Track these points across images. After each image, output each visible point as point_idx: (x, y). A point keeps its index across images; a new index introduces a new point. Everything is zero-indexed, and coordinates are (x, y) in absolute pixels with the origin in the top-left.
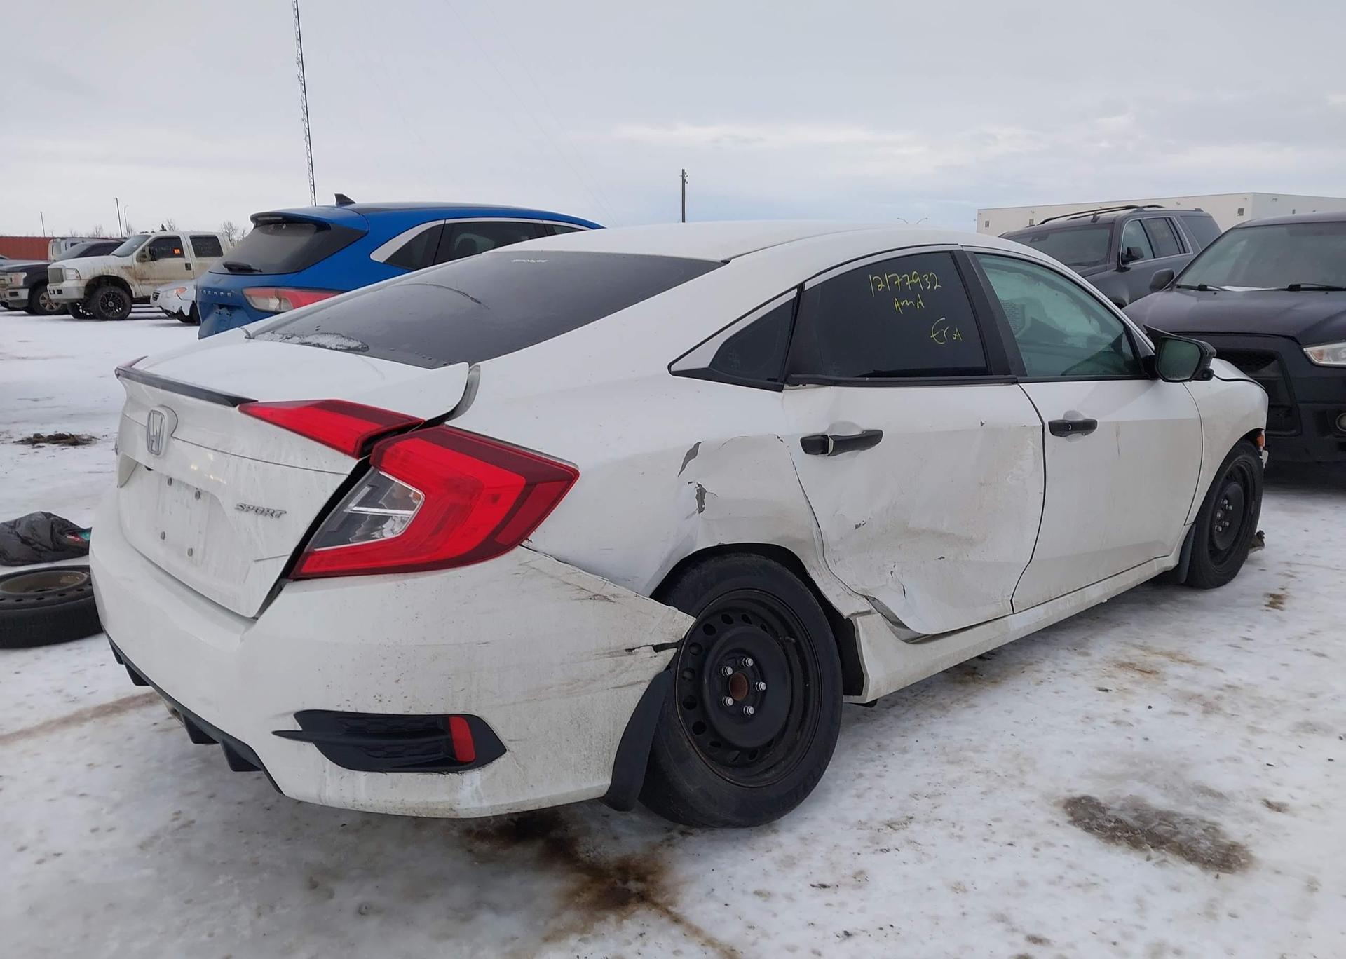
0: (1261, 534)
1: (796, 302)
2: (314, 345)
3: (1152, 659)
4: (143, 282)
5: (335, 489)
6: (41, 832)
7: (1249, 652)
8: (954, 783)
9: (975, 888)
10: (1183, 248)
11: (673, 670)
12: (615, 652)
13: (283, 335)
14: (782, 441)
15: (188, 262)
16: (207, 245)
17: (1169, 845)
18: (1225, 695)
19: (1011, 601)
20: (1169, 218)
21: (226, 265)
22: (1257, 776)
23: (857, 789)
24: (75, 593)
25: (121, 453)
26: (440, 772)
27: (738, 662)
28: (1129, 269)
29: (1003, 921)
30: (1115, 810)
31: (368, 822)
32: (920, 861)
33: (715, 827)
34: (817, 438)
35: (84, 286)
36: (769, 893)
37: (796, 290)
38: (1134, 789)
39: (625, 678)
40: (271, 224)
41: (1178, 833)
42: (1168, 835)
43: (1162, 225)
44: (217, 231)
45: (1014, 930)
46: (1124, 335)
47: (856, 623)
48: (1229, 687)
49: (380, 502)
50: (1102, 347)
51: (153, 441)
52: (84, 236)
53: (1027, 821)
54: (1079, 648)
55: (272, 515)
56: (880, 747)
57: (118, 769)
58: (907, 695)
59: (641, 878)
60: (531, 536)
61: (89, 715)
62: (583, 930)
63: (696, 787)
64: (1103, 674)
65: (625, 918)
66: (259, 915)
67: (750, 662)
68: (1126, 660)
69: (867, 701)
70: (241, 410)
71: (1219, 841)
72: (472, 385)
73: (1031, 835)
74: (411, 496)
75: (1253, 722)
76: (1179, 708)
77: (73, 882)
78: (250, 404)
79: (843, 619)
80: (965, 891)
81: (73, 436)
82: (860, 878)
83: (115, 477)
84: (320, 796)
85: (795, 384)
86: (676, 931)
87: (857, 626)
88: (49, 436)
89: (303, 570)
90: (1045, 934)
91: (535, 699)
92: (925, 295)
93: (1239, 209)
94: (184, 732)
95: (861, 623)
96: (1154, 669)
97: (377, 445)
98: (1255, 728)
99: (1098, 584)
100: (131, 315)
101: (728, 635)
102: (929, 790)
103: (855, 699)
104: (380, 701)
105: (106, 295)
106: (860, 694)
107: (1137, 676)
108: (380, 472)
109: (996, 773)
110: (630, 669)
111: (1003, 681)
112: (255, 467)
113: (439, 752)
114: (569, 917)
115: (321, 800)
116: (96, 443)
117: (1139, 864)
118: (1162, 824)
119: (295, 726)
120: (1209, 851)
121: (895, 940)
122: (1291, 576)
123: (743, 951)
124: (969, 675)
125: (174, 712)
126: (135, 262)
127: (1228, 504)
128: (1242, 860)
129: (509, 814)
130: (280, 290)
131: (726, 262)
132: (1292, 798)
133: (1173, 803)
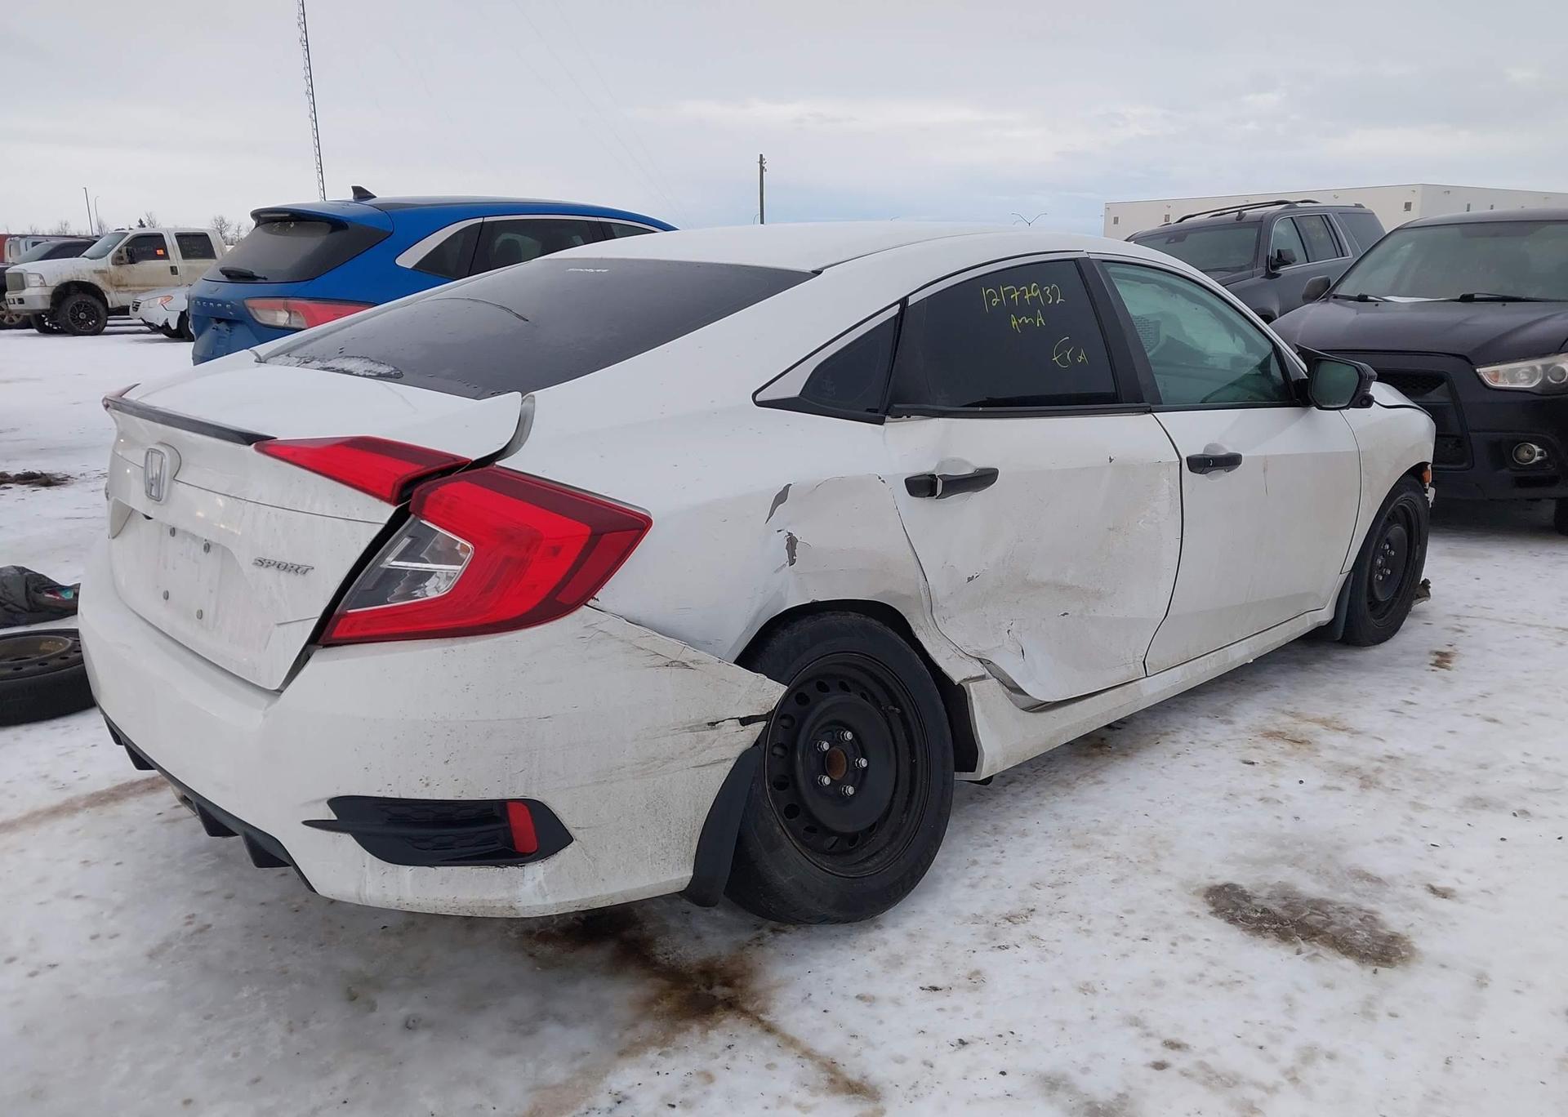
0: (1426, 584)
1: (899, 319)
2: (338, 371)
3: (1304, 727)
4: (121, 289)
5: (370, 541)
6: (32, 940)
7: (1412, 718)
8: (1080, 871)
9: (1106, 989)
10: (1342, 251)
11: (762, 746)
12: (696, 726)
13: (301, 358)
14: (883, 481)
15: (173, 265)
16: (196, 245)
17: (1321, 936)
18: (1385, 766)
19: (1144, 662)
20: (1326, 216)
21: (223, 272)
22: (1421, 859)
23: (970, 878)
24: (57, 662)
25: (113, 498)
26: (497, 866)
27: (836, 736)
28: (1280, 275)
29: (1137, 1025)
30: (1262, 898)
31: (413, 924)
32: (1043, 959)
33: (811, 924)
34: (923, 478)
35: (50, 293)
36: (874, 998)
37: (898, 306)
38: (1284, 874)
39: (706, 757)
40: (277, 222)
41: (1332, 923)
42: (1320, 926)
43: (1316, 224)
44: (206, 228)
45: (1149, 1035)
46: (1273, 355)
47: (969, 689)
48: (1390, 757)
49: (422, 556)
50: (1247, 370)
51: (152, 485)
52: (47, 234)
53: (1164, 912)
54: (1222, 715)
55: (296, 571)
56: (996, 830)
57: (119, 866)
58: (1026, 770)
59: (728, 983)
60: (597, 594)
61: (82, 803)
62: (664, 1043)
63: (789, 878)
64: (1249, 745)
65: (712, 1028)
66: (291, 1031)
67: (849, 735)
68: (1275, 729)
69: (981, 779)
70: (258, 449)
71: (1377, 932)
72: (526, 417)
73: (1168, 928)
74: (458, 547)
75: (1416, 797)
76: (1335, 783)
77: (73, 997)
78: (268, 442)
79: (954, 684)
80: (1094, 992)
81: (45, 475)
82: (976, 979)
83: (107, 524)
84: (359, 894)
85: (898, 415)
86: (769, 1041)
87: (970, 693)
88: (17, 475)
89: (335, 635)
90: (1183, 1039)
91: (605, 781)
92: (1048, 311)
93: (1406, 203)
94: (197, 822)
95: (974, 689)
96: (1305, 738)
97: (417, 489)
98: (1419, 804)
99: (1242, 642)
100: (107, 329)
101: (824, 705)
102: (1052, 879)
103: (968, 776)
104: (427, 785)
105: (77, 306)
106: (973, 771)
107: (1288, 747)
108: (422, 521)
109: (1128, 858)
110: (714, 745)
111: (1134, 754)
112: (276, 516)
113: (496, 843)
114: (646, 1028)
115: (360, 899)
116: (72, 483)
117: (1289, 958)
118: (1315, 914)
119: (329, 815)
120: (1366, 943)
121: (1017, 1048)
122: (1460, 631)
123: (845, 1063)
124: (1096, 747)
125: (185, 800)
126: (111, 266)
127: (1390, 548)
128: (1403, 953)
129: (576, 911)
130: (291, 302)
131: (817, 273)
132: (1460, 882)
133: (1327, 890)
